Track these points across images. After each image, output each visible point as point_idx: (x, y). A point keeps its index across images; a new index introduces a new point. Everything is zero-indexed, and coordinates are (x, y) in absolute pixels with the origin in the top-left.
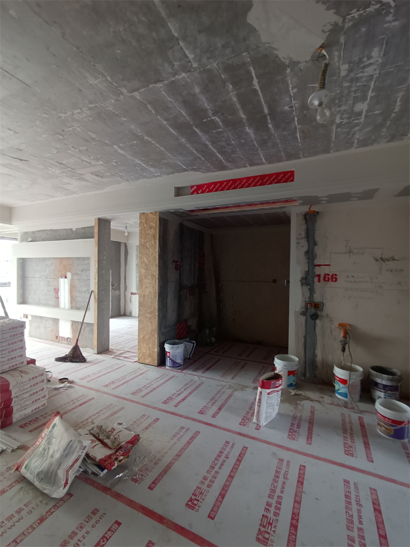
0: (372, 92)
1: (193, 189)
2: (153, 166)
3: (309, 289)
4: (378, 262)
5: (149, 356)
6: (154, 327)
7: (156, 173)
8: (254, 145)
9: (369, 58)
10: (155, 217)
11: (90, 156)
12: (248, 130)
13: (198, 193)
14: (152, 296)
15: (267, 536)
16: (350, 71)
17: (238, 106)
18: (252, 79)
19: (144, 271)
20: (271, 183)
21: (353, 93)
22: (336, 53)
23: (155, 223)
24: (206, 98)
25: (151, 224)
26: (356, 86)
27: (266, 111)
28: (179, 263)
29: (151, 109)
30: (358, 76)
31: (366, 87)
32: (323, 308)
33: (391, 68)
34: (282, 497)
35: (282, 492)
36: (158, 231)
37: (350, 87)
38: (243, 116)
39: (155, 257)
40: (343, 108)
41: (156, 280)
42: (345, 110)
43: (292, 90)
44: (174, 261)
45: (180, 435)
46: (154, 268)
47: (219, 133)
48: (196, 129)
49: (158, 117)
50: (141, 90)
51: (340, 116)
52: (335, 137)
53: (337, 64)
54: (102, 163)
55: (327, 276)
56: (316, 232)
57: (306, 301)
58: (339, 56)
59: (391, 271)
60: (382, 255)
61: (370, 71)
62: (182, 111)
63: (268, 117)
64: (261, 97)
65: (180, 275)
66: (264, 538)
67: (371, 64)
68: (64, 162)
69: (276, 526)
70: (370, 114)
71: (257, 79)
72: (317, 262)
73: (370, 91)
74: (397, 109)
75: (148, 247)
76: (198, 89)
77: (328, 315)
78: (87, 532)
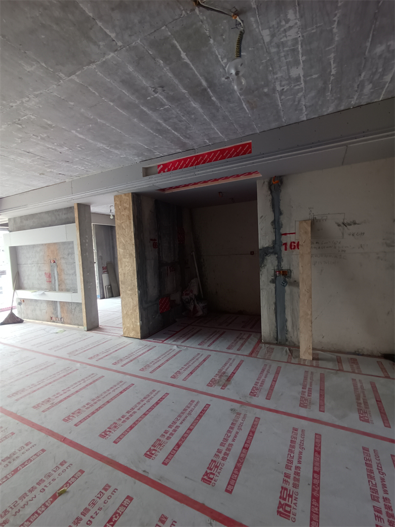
0: (302, 56)
1: (160, 168)
2: (116, 148)
3: (277, 257)
4: (340, 227)
5: (133, 329)
6: (135, 303)
7: (121, 155)
8: (205, 119)
9: (287, 21)
10: (128, 198)
11: (53, 143)
12: (194, 105)
13: (164, 172)
14: (131, 274)
15: (211, 476)
16: (273, 36)
17: (176, 81)
18: (180, 53)
19: (123, 251)
20: (230, 157)
21: (283, 58)
22: (252, 19)
23: (128, 204)
24: (142, 76)
25: (125, 205)
26: (284, 51)
27: (204, 83)
28: (157, 241)
29: (94, 91)
30: (282, 40)
31: (294, 51)
32: (291, 275)
33: (313, 29)
34: (233, 445)
35: (234, 440)
36: (131, 211)
37: (278, 53)
38: (184, 91)
39: (131, 237)
40: (279, 75)
41: (133, 259)
42: (282, 77)
43: (222, 61)
44: (151, 240)
45: (150, 397)
46: (131, 248)
47: (167, 110)
48: (143, 108)
49: (103, 99)
50: (77, 74)
51: (279, 83)
52: (281, 105)
53: (257, 30)
54: (67, 149)
55: (293, 244)
56: (281, 202)
57: (274, 270)
58: (256, 21)
59: (353, 235)
60: (344, 219)
61: (292, 34)
62: (124, 91)
63: (209, 90)
64: (195, 70)
65: (159, 253)
66: (209, 478)
67: (291, 28)
68: (31, 150)
69: (222, 468)
70: (308, 79)
71: (184, 52)
72: (283, 231)
73: (300, 56)
74: (333, 72)
75: (124, 227)
76: (131, 67)
77: (295, 281)
78: (54, 480)
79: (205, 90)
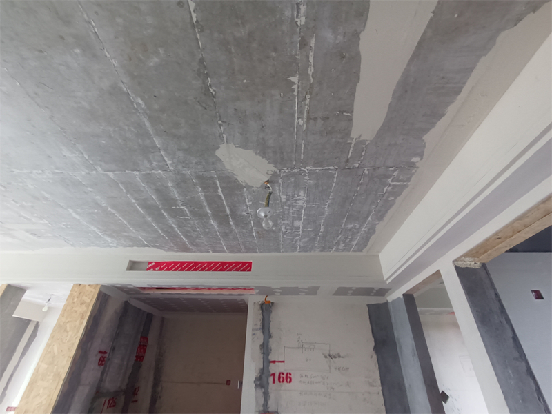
1: (151, 265)
2: (110, 236)
3: (264, 393)
4: (327, 359)
7: (111, 243)
8: (217, 235)
9: (299, 195)
10: (94, 290)
13: (155, 270)
16: (287, 200)
18: (218, 189)
21: (291, 214)
23: (90, 299)
24: (178, 192)
25: (85, 298)
26: (293, 210)
29: (122, 188)
30: (293, 204)
36: (91, 308)
37: (289, 210)
38: (209, 211)
40: (286, 222)
42: (288, 224)
43: (248, 203)
44: (100, 352)
47: (186, 220)
48: (164, 213)
49: (128, 195)
50: (116, 172)
53: (278, 194)
55: (281, 375)
56: (271, 323)
57: (259, 411)
58: (279, 189)
61: (300, 203)
62: (153, 196)
63: (230, 216)
64: (224, 201)
67: (300, 199)
71: (221, 189)
72: (272, 358)
74: (322, 230)
79: (227, 215)
